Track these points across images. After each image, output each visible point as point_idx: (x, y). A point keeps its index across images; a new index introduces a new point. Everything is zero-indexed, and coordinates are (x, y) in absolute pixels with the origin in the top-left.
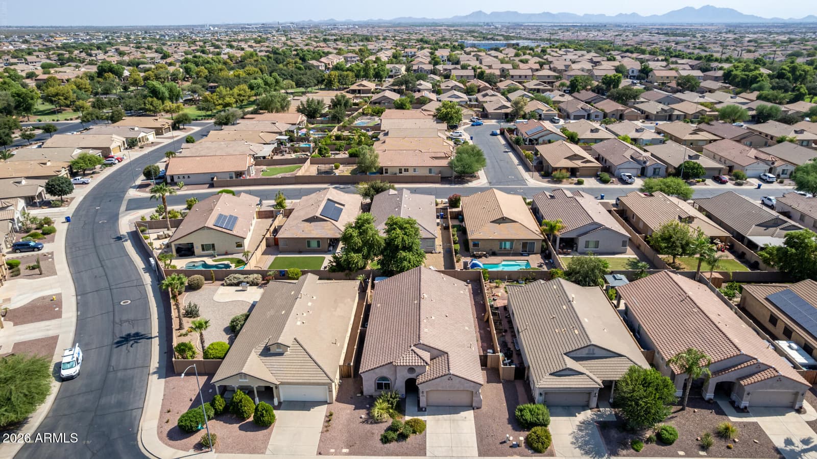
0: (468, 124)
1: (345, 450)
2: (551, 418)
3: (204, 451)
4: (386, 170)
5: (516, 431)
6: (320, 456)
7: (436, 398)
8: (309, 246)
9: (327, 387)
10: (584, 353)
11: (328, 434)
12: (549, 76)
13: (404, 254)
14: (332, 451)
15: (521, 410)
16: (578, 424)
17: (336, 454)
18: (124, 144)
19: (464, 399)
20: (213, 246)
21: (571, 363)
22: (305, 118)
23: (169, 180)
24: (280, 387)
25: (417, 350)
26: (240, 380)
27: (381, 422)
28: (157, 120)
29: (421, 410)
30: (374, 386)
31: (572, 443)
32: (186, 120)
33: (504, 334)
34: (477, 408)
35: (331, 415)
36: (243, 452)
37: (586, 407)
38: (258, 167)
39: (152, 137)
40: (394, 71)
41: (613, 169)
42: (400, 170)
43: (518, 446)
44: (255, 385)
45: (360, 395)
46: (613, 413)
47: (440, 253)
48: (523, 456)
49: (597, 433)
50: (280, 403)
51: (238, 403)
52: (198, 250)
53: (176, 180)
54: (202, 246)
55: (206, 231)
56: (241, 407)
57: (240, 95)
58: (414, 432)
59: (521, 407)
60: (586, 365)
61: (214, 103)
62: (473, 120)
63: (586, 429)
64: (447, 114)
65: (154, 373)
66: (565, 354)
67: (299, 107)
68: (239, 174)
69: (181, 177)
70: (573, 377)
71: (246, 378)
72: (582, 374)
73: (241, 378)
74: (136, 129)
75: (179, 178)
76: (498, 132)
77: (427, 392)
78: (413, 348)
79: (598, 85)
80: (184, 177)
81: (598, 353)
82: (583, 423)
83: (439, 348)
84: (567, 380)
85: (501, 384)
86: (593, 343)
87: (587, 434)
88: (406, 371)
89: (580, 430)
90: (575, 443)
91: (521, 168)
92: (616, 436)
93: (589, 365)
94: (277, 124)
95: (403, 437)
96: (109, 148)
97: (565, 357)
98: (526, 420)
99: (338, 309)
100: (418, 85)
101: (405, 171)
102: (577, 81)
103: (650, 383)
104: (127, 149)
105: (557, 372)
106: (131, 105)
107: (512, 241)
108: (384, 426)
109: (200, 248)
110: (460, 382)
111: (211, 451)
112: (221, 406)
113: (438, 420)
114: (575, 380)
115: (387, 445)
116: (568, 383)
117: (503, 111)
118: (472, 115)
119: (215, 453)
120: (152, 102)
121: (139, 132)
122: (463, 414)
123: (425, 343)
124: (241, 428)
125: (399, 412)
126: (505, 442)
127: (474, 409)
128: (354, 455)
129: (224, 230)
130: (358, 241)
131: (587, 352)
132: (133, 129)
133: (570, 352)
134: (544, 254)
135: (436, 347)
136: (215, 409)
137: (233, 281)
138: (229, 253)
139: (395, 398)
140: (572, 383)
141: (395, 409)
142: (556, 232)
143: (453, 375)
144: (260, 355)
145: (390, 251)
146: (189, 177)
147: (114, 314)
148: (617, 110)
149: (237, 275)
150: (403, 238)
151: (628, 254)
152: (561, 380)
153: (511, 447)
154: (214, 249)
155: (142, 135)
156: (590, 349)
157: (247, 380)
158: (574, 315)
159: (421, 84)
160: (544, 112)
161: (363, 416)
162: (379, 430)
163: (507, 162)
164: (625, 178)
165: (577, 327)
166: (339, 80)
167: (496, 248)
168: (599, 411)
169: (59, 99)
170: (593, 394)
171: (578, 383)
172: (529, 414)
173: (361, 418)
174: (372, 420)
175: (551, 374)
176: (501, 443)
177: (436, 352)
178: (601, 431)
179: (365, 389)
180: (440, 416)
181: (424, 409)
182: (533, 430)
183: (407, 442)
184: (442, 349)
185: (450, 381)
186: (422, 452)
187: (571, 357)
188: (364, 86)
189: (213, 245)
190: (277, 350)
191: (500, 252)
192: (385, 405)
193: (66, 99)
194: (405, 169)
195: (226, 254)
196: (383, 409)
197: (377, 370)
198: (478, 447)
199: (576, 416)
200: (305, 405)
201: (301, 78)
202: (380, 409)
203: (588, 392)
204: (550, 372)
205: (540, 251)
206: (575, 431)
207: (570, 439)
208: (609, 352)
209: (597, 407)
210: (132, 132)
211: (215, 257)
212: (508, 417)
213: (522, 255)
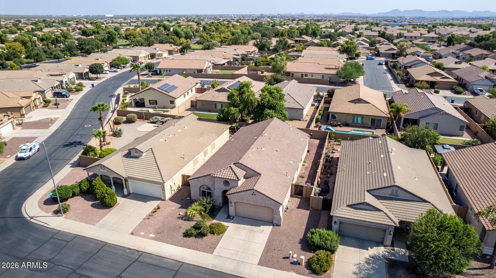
0: (364, 58)
1: (152, 236)
2: (339, 246)
3: (58, 215)
4: (293, 74)
5: (304, 250)
6: (132, 236)
7: (244, 210)
8: (216, 107)
9: (161, 186)
10: (387, 193)
11: (147, 221)
12: (433, 38)
13: (269, 111)
14: (143, 233)
15: (312, 233)
16: (368, 257)
17: (143, 236)
18: (148, 56)
19: (265, 214)
20: (156, 103)
21: (370, 199)
22: (257, 50)
23: (158, 72)
24: (129, 180)
25: (234, 167)
26: (101, 170)
27: (192, 220)
28: (171, 46)
29: (229, 218)
30: (198, 192)
31: (355, 273)
32: (188, 47)
33: (329, 175)
34: (277, 225)
35: (159, 208)
36: (81, 221)
37: (380, 243)
38: (215, 70)
39: (165, 55)
40: (326, 33)
41: (467, 86)
42: (302, 75)
43: (299, 264)
44: (111, 176)
45: (189, 199)
46: (407, 254)
47: (306, 121)
48: (300, 274)
49: (384, 270)
50: (129, 194)
51: (94, 186)
52: (147, 103)
53: (162, 71)
54: (150, 101)
55: (152, 91)
56: (96, 189)
57: (225, 38)
58: (212, 233)
59: (313, 230)
60: (387, 204)
61: (208, 40)
62: (368, 56)
63: (373, 263)
64: (348, 48)
65: (71, 164)
66: (368, 191)
67: (255, 43)
68: (200, 71)
69: (165, 70)
70: (370, 212)
71: (104, 169)
72: (380, 210)
73: (102, 169)
74: (157, 49)
75: (164, 71)
76: (384, 63)
77: (235, 202)
78: (232, 165)
79: (470, 42)
80: (167, 71)
81: (401, 194)
82: (373, 257)
83: (255, 169)
84: (363, 214)
85: (309, 211)
86: (396, 184)
87: (373, 268)
88: (222, 183)
89: (368, 263)
90: (357, 274)
91: (392, 82)
92: (403, 276)
93: (390, 205)
94: (237, 50)
95: (201, 235)
96: (138, 57)
97: (367, 193)
98: (314, 242)
99: (201, 138)
100: (338, 39)
101: (305, 76)
102: (453, 38)
103: (446, 228)
104: (149, 59)
105: (354, 205)
106: (163, 39)
107: (363, 116)
108: (193, 223)
109: (148, 102)
110: (262, 198)
111: (62, 216)
112: (85, 187)
113: (239, 228)
114: (372, 215)
115: (187, 239)
116: (364, 217)
117: (391, 52)
118: (368, 53)
119: (64, 218)
120: (174, 38)
121: (158, 51)
122: (262, 228)
123: (243, 163)
124: (92, 206)
125: (210, 216)
126: (288, 258)
127: (273, 226)
128: (156, 240)
129: (163, 92)
130: (238, 99)
131: (390, 193)
132: (155, 49)
133: (372, 190)
134: (389, 130)
135: (252, 168)
136: (81, 188)
137: (154, 120)
138: (166, 107)
139: (210, 203)
140: (367, 217)
141: (208, 213)
142: (401, 114)
143: (256, 190)
144: (123, 156)
145: (260, 109)
146: (170, 71)
147: (76, 131)
148: (482, 54)
149: (157, 117)
150: (269, 99)
151: (464, 137)
152: (357, 213)
153: (291, 263)
154: (156, 104)
155: (160, 52)
156: (393, 191)
157: (105, 171)
158: (389, 162)
159: (340, 38)
160: (422, 54)
161: (181, 213)
162: (188, 225)
163: (383, 78)
164: (476, 91)
165: (387, 170)
166: (288, 34)
167: (350, 121)
168: (393, 250)
169: (131, 37)
170: (387, 232)
171: (373, 218)
172: (318, 237)
173: (179, 215)
174: (186, 218)
175: (348, 206)
176: (284, 258)
177: (251, 172)
178: (389, 267)
179: (192, 194)
180: (242, 226)
181: (231, 218)
182: (318, 252)
183: (203, 240)
184: (257, 171)
185: (253, 196)
186: (211, 250)
187: (373, 195)
188: (303, 38)
189: (156, 101)
190: (136, 154)
191: (351, 124)
192: (199, 208)
193: (134, 37)
194: (305, 75)
195: (164, 108)
196: (196, 210)
197: (201, 179)
198: (261, 257)
199: (368, 250)
200: (144, 198)
201: (265, 32)
202: (194, 210)
203: (383, 229)
204: (347, 204)
205: (386, 127)
206: (362, 263)
207: (355, 269)
208: (413, 197)
209: (392, 245)
210: (155, 50)
211: (156, 109)
212: (302, 237)
213: (370, 128)
